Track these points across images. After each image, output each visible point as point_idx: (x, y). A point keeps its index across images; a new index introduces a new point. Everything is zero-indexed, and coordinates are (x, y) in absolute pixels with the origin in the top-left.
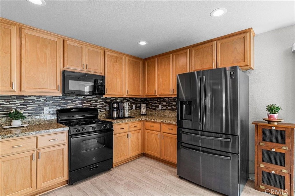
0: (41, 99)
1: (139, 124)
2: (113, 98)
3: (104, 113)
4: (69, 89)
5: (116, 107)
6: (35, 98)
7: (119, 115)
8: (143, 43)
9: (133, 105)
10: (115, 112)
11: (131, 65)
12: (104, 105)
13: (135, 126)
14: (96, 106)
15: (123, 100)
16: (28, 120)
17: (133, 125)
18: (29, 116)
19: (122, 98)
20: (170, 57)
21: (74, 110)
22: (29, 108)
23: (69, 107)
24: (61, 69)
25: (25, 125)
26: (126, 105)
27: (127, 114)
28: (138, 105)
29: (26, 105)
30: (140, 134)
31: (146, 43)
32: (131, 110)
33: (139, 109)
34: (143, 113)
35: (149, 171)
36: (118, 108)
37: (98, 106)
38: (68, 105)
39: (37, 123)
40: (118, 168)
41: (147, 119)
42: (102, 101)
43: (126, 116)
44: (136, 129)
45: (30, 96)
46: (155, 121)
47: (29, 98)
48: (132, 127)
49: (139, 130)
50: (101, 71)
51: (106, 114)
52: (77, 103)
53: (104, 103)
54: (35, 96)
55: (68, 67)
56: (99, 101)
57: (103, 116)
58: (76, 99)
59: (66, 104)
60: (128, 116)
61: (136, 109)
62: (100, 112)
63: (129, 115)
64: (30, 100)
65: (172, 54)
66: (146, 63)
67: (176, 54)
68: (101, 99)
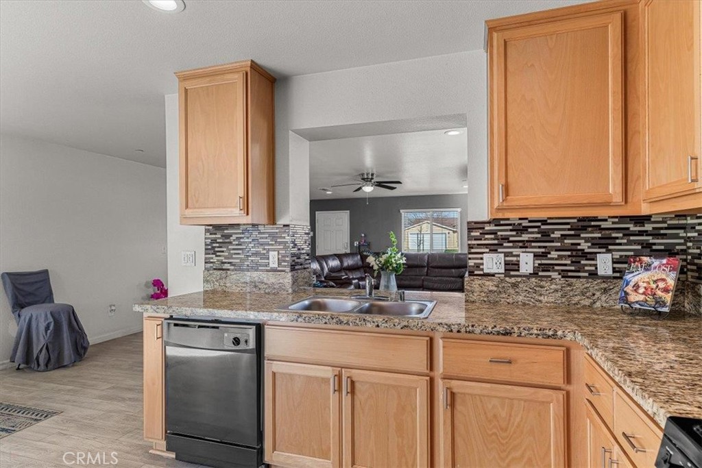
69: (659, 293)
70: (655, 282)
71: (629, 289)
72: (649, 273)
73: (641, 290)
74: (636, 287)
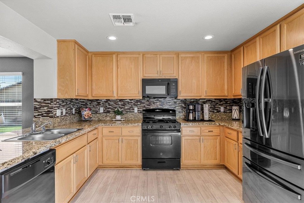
0: (132, 101)
1: (216, 129)
2: (193, 99)
3: (184, 115)
4: (146, 93)
5: (192, 109)
6: (129, 101)
7: (195, 118)
8: (208, 37)
9: (220, 108)
10: (191, 114)
11: (211, 61)
12: (183, 106)
13: (209, 131)
14: (175, 108)
15: (206, 101)
16: (125, 116)
17: (208, 129)
18: (126, 113)
19: (205, 99)
20: (256, 42)
21: (157, 110)
22: (126, 108)
23: (152, 108)
24: (142, 77)
25: (122, 120)
26: (206, 107)
27: (206, 117)
28: (228, 108)
29: (124, 106)
30: (218, 141)
31: (212, 36)
32: (218, 113)
33: (230, 112)
34: (234, 118)
35: (214, 184)
36: (194, 110)
37: (177, 107)
38: (151, 106)
39: (130, 119)
40: (187, 170)
41: (226, 124)
42: (181, 102)
43: (205, 119)
44: (210, 134)
45: (126, 99)
46: (232, 127)
47: (126, 101)
48: (205, 131)
49: (216, 136)
50: (175, 75)
51: (185, 116)
52: (158, 105)
53: (183, 104)
54: (129, 99)
55: (146, 75)
56: (178, 103)
57: (181, 117)
58: (157, 101)
59: (149, 106)
60: (207, 119)
61: (224, 112)
62: (179, 113)
63: (209, 118)
64: (126, 102)
65: (258, 38)
66: (233, 55)
67: (262, 35)
68: (180, 101)
69: (90, 116)
70: (88, 113)
71: (84, 116)
72: (86, 112)
73: (86, 116)
74: (85, 115)
